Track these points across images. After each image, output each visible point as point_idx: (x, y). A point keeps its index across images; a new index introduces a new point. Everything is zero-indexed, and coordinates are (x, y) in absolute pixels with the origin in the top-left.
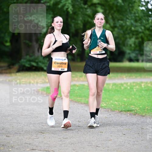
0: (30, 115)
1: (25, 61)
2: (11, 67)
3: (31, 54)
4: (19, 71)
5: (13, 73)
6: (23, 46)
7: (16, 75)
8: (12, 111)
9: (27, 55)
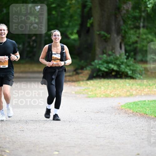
0: (108, 146)
1: (100, 62)
2: (80, 71)
3: (110, 53)
4: (91, 77)
5: (83, 81)
6: (96, 39)
7: (87, 84)
8: (81, 139)
9: (103, 53)
